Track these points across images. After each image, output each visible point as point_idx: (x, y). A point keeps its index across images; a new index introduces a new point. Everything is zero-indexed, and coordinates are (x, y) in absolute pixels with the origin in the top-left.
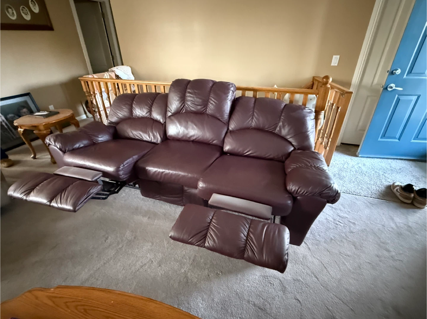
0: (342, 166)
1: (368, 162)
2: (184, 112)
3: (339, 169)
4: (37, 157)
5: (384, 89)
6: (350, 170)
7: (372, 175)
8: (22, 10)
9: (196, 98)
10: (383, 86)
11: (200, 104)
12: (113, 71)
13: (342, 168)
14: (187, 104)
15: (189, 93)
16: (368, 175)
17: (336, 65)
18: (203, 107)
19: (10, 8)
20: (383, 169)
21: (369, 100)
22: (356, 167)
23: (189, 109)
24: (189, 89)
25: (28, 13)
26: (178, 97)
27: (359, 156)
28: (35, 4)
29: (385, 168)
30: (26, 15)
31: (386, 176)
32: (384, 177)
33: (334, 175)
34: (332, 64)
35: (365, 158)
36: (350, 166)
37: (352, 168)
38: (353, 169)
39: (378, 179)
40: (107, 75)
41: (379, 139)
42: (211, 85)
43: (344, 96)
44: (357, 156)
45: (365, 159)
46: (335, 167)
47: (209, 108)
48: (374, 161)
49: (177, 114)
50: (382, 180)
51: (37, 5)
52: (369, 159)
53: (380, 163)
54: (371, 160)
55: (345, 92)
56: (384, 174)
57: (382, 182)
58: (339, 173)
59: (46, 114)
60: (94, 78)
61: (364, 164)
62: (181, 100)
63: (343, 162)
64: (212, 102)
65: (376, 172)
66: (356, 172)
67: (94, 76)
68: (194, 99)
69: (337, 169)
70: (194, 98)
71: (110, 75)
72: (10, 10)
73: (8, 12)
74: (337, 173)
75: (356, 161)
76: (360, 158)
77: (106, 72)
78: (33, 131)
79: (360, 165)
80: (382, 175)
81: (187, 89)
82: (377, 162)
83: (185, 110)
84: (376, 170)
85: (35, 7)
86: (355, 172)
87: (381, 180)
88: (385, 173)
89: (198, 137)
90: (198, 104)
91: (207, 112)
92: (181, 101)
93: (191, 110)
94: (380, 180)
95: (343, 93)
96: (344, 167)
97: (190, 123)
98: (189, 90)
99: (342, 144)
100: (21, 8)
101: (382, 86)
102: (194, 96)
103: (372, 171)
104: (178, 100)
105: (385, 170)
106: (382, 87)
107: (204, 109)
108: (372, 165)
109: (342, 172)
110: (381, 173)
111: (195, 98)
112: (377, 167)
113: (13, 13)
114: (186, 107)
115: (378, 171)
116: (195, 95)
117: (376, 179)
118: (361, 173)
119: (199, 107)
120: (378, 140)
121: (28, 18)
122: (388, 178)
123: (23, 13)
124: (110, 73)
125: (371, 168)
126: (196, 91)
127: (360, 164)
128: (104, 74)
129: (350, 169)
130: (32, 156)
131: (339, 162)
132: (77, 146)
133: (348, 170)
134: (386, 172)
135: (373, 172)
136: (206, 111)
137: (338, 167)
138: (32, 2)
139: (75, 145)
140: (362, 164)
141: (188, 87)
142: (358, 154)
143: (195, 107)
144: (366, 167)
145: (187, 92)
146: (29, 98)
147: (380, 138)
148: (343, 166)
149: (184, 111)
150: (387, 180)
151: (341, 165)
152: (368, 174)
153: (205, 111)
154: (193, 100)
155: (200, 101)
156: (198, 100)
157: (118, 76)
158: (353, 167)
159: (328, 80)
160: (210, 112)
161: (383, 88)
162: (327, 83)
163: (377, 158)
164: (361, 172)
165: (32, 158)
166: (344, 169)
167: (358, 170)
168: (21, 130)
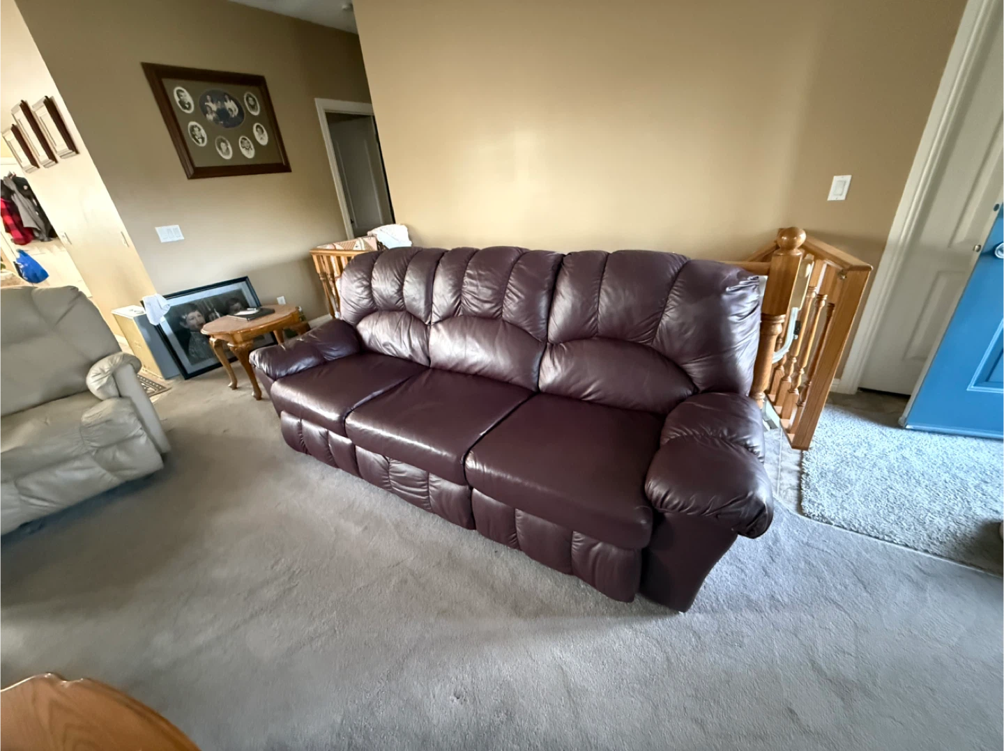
0: (849, 452)
1: (932, 446)
2: (461, 316)
3: (839, 457)
4: (238, 386)
5: (982, 255)
6: (872, 462)
7: (941, 483)
8: (242, 142)
9: (482, 286)
10: (980, 246)
11: (490, 299)
12: (373, 236)
13: (849, 456)
14: (467, 299)
15: (470, 276)
16: (927, 482)
17: (843, 198)
18: (493, 305)
19: (224, 142)
20: (979, 469)
21: (943, 282)
22: (892, 456)
23: (469, 310)
24: (471, 269)
25: (250, 147)
26: (450, 285)
27: (908, 427)
28: (263, 131)
29: (987, 467)
30: (248, 149)
31: (989, 491)
32: (980, 495)
33: (821, 473)
34: (832, 197)
35: (927, 434)
36: (874, 453)
37: (881, 458)
38: (881, 461)
39: (959, 499)
40: (361, 243)
41: (971, 388)
42: (512, 260)
43: (844, 277)
44: (899, 426)
45: (926, 436)
46: (829, 452)
47: (506, 307)
48: (954, 446)
49: (449, 318)
50: (971, 504)
51: (265, 132)
52: (936, 438)
53: (972, 450)
54: (944, 442)
55: (847, 267)
56: (984, 487)
57: (970, 509)
58: (838, 471)
59: (254, 314)
60: (335, 250)
61: (920, 451)
62: (454, 291)
63: (856, 440)
64: (511, 295)
65: (954, 477)
66: (889, 472)
67: (335, 246)
68: (477, 289)
69: (834, 458)
70: (477, 286)
71: (366, 243)
72: (223, 145)
73: (220, 148)
74: (833, 468)
75: (895, 442)
76: (910, 433)
77: (360, 238)
78: (228, 342)
79: (906, 453)
80: (975, 487)
81: (468, 268)
82: (962, 446)
83: (463, 312)
84: (954, 471)
85: (262, 136)
86: (885, 471)
87: (968, 502)
88: (986, 482)
89: (483, 369)
90: (485, 299)
91: (503, 316)
92: (455, 294)
93: (474, 311)
94: (966, 503)
95: (842, 271)
96: (856, 454)
97: (469, 339)
98: (469, 271)
99: (863, 390)
100: (240, 140)
101: (977, 247)
102: (479, 284)
103: (942, 474)
104: (450, 291)
105: (988, 473)
106: (978, 250)
107: (496, 309)
108: (945, 456)
109: (846, 467)
110: (971, 481)
111: (480, 288)
112: (962, 463)
113: (228, 149)
114: (464, 304)
115: (961, 475)
116: (480, 280)
117: (952, 497)
118: (905, 477)
119: (487, 306)
120: (968, 390)
121: (250, 154)
122: (992, 498)
123: (243, 147)
124: (366, 239)
125: (941, 462)
126: (481, 272)
127: (908, 449)
128: (355, 243)
129: (872, 460)
130: (231, 384)
131: (845, 439)
132: (294, 368)
133: (866, 464)
134: (989, 481)
135: (946, 477)
136: (501, 313)
137: (839, 452)
138: (258, 129)
139: (291, 366)
140: (913, 448)
141: (469, 264)
142: (902, 422)
143: (479, 305)
144: (926, 458)
145: (466, 274)
146: (246, 286)
147: (975, 385)
148: (855, 451)
149: (460, 313)
150: (988, 505)
151: (850, 447)
152: (928, 480)
153: (499, 313)
154: (476, 291)
155: (490, 292)
156: (485, 290)
157: (381, 243)
158: (884, 455)
159: (795, 238)
160: (508, 316)
161: (979, 253)
162: (790, 246)
163: (965, 436)
164: (905, 472)
165: (231, 387)
166: (856, 460)
167: (896, 465)
168: (213, 340)
